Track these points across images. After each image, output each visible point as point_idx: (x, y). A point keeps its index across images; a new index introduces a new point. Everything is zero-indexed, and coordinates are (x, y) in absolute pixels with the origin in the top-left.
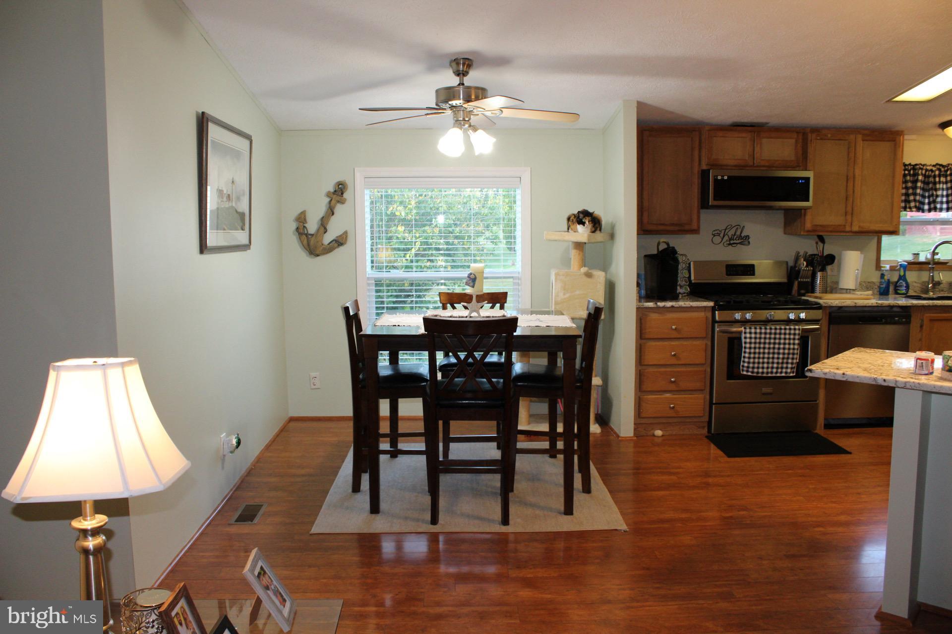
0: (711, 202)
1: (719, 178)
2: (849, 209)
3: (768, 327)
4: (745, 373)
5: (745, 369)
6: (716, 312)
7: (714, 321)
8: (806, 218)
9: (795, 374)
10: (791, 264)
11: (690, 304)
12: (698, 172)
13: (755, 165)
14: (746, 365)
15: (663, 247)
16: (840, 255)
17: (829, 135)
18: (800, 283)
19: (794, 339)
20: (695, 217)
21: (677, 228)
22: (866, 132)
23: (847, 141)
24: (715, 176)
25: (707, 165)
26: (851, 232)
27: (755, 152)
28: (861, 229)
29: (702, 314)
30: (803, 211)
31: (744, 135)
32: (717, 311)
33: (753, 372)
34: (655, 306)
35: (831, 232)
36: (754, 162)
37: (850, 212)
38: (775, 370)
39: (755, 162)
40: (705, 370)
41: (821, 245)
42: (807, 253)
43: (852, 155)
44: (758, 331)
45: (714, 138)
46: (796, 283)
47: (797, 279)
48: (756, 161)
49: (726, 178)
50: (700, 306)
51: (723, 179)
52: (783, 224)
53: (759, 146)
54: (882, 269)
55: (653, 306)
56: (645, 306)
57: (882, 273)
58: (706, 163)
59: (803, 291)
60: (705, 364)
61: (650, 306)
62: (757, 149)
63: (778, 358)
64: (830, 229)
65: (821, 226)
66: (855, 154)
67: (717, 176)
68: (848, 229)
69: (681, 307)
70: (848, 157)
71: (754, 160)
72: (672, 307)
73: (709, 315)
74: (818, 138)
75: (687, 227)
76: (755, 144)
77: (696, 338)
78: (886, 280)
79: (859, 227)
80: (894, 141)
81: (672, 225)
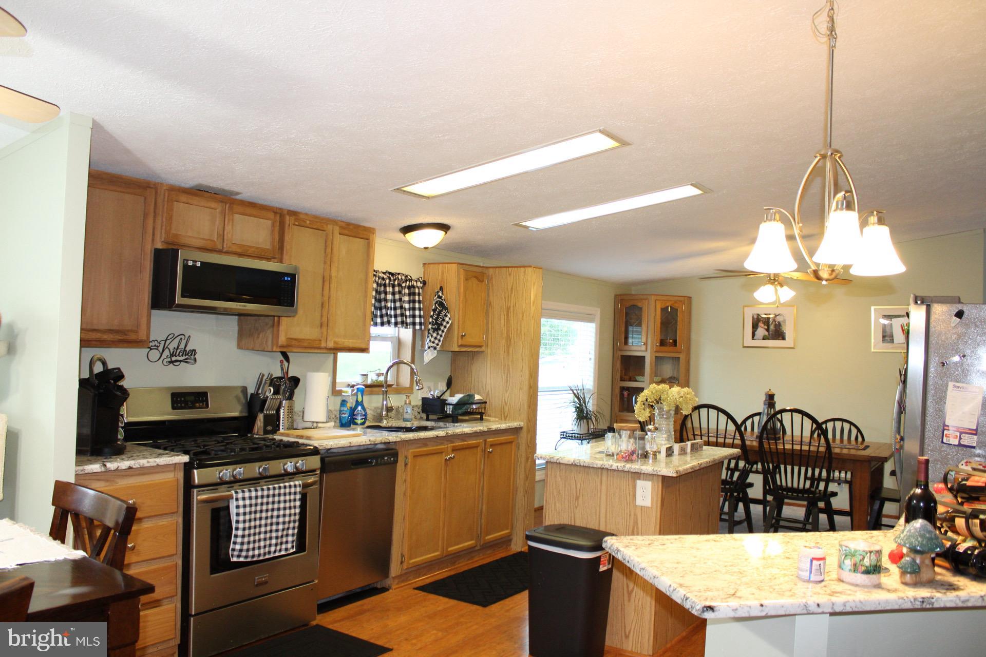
0: (179, 299)
1: (190, 263)
2: (325, 319)
3: (265, 487)
4: (235, 559)
5: (236, 553)
6: (195, 471)
7: (189, 485)
8: (280, 329)
9: (294, 550)
10: (251, 390)
11: (155, 462)
12: (151, 251)
13: (224, 250)
14: (238, 547)
15: (98, 368)
16: (305, 377)
17: (308, 222)
18: (266, 417)
19: (295, 500)
20: (144, 321)
21: (118, 337)
22: (343, 225)
23: (324, 232)
24: (184, 260)
25: (165, 242)
26: (326, 348)
27: (226, 233)
28: (336, 346)
29: (169, 476)
30: (276, 319)
31: (213, 205)
32: (196, 469)
33: (246, 557)
34: (103, 469)
35: (306, 348)
36: (223, 246)
37: (324, 324)
38: (273, 549)
39: (225, 246)
40: (176, 563)
41: (286, 364)
42: (272, 375)
43: (329, 250)
44: (253, 494)
45: (176, 203)
46: (261, 417)
47: (262, 410)
48: (227, 245)
49: (198, 264)
50: (171, 463)
51: (194, 266)
52: (236, 335)
53: (231, 223)
54: (343, 394)
55: (99, 470)
56: (86, 472)
57: (344, 399)
58: (163, 240)
59: (269, 428)
60: (176, 554)
61: (95, 471)
62: (228, 228)
63: (277, 531)
64: (305, 344)
65: (295, 339)
66: (332, 250)
67: (188, 260)
68: (323, 345)
69: (142, 468)
70: (325, 252)
71: (223, 241)
72: (130, 468)
73: (180, 475)
74: (297, 223)
75: (132, 337)
76: (226, 220)
77: (161, 515)
78: (349, 408)
79: (335, 342)
80: (367, 239)
81: (110, 331)
